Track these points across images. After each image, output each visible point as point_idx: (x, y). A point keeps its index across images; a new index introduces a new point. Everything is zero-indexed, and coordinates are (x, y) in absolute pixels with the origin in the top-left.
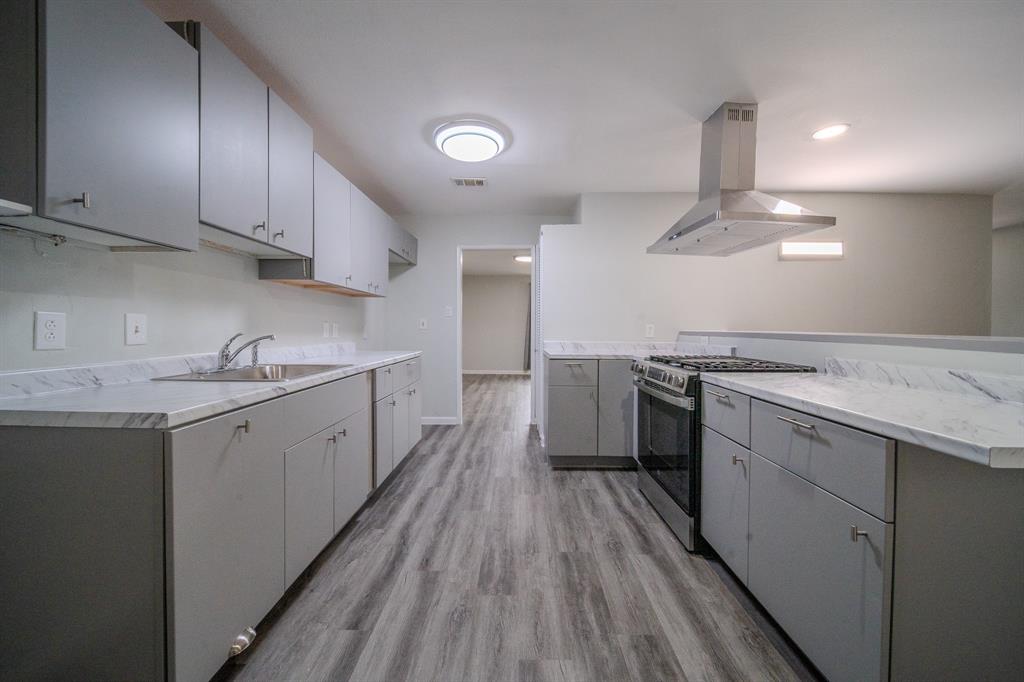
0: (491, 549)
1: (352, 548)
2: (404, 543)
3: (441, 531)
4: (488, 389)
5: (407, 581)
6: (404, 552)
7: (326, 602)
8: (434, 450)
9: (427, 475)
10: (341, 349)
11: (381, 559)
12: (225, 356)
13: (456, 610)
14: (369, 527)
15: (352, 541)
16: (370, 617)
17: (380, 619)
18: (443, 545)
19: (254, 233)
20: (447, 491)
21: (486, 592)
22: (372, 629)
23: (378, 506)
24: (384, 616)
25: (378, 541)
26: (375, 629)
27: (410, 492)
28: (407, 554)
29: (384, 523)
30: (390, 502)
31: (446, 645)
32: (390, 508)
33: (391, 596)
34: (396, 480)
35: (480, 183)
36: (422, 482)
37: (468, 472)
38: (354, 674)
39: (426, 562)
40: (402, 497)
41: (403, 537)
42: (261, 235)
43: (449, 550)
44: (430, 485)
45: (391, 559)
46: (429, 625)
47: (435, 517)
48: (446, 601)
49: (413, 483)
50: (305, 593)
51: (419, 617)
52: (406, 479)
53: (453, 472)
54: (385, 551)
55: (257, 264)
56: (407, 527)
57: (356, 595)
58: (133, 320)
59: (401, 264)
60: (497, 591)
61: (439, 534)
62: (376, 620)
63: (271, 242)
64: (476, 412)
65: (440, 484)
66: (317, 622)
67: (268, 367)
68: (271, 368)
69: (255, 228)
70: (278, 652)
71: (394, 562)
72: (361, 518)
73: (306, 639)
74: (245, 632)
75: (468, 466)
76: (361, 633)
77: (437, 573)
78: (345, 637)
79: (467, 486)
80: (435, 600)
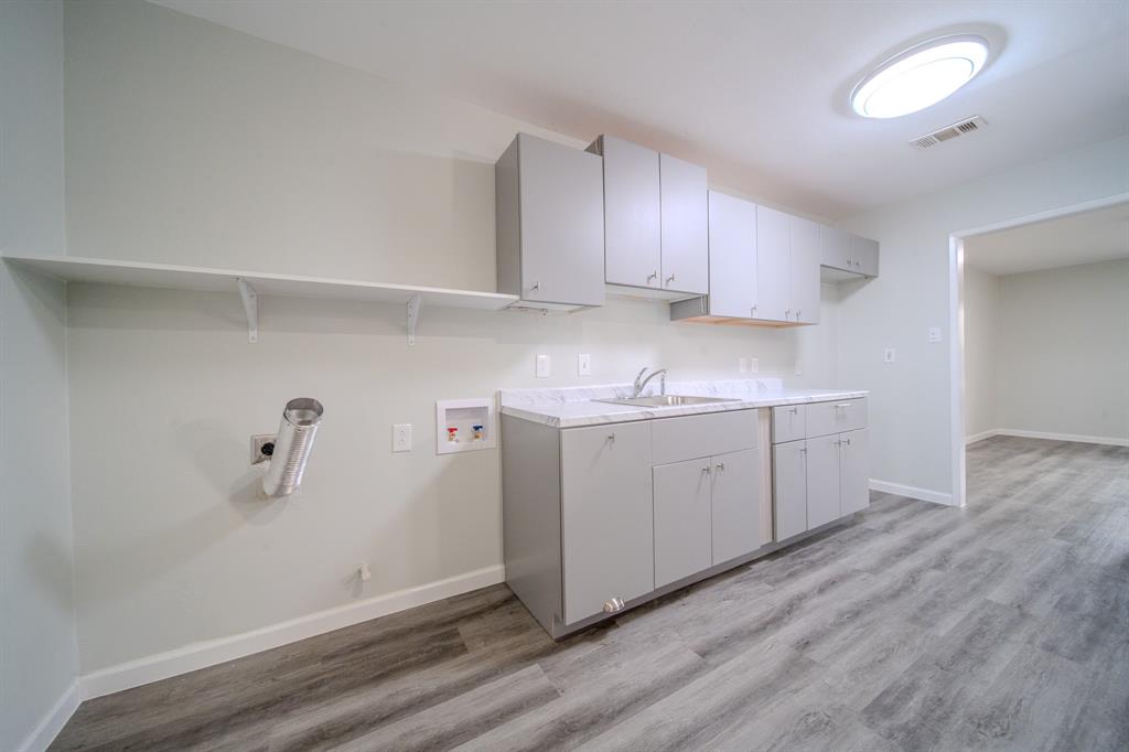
0: (913, 684)
1: (732, 588)
2: (789, 612)
3: (843, 623)
4: (1061, 465)
5: (773, 649)
6: (785, 620)
7: (691, 620)
8: (889, 528)
9: (861, 555)
10: (761, 386)
11: (755, 614)
12: (639, 388)
13: (815, 714)
14: (759, 578)
15: (736, 582)
16: (718, 656)
17: (727, 664)
18: (838, 639)
19: (648, 283)
20: (883, 582)
21: (871, 724)
22: (716, 667)
23: (779, 562)
24: (732, 664)
25: (762, 595)
26: (719, 669)
27: (826, 564)
28: (786, 624)
29: (777, 581)
30: (795, 564)
31: (783, 736)
32: (792, 569)
33: (747, 652)
34: (816, 545)
35: (970, 126)
36: (849, 558)
37: (934, 573)
38: (683, 689)
39: (805, 644)
40: (813, 565)
41: (791, 606)
42: (655, 283)
43: (844, 649)
44: (859, 566)
45: (766, 619)
46: (773, 705)
47: (845, 605)
48: (807, 696)
49: (834, 556)
50: (678, 603)
51: (766, 690)
52: (829, 548)
53: (907, 565)
54: (764, 608)
55: (668, 307)
56: (802, 598)
57: (718, 629)
58: (585, 358)
59: (855, 280)
60: (891, 736)
61: (839, 625)
62: (724, 662)
63: (664, 288)
64: (1005, 496)
65: (875, 571)
66: (676, 631)
67: (670, 398)
68: (673, 399)
69: (649, 278)
70: (640, 633)
71: (768, 623)
72: (755, 567)
73: (664, 637)
74: (618, 599)
75: (939, 566)
76: (705, 663)
77: (812, 663)
78: (690, 657)
79: (921, 589)
80: (794, 687)
